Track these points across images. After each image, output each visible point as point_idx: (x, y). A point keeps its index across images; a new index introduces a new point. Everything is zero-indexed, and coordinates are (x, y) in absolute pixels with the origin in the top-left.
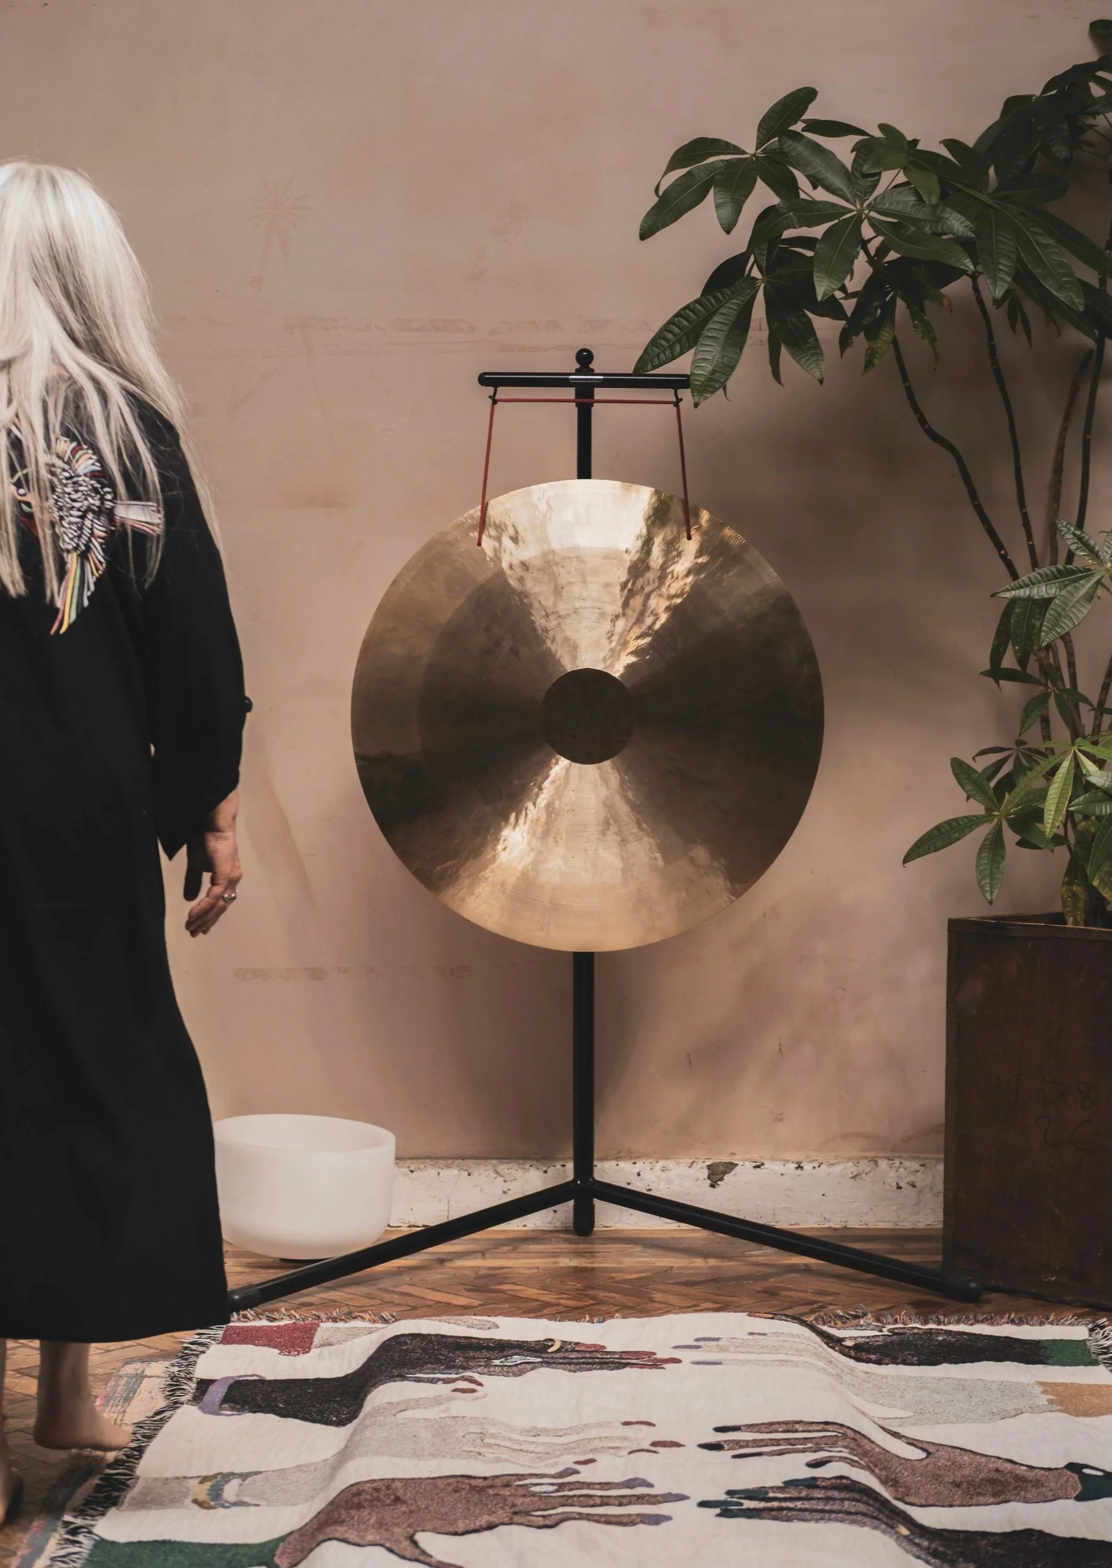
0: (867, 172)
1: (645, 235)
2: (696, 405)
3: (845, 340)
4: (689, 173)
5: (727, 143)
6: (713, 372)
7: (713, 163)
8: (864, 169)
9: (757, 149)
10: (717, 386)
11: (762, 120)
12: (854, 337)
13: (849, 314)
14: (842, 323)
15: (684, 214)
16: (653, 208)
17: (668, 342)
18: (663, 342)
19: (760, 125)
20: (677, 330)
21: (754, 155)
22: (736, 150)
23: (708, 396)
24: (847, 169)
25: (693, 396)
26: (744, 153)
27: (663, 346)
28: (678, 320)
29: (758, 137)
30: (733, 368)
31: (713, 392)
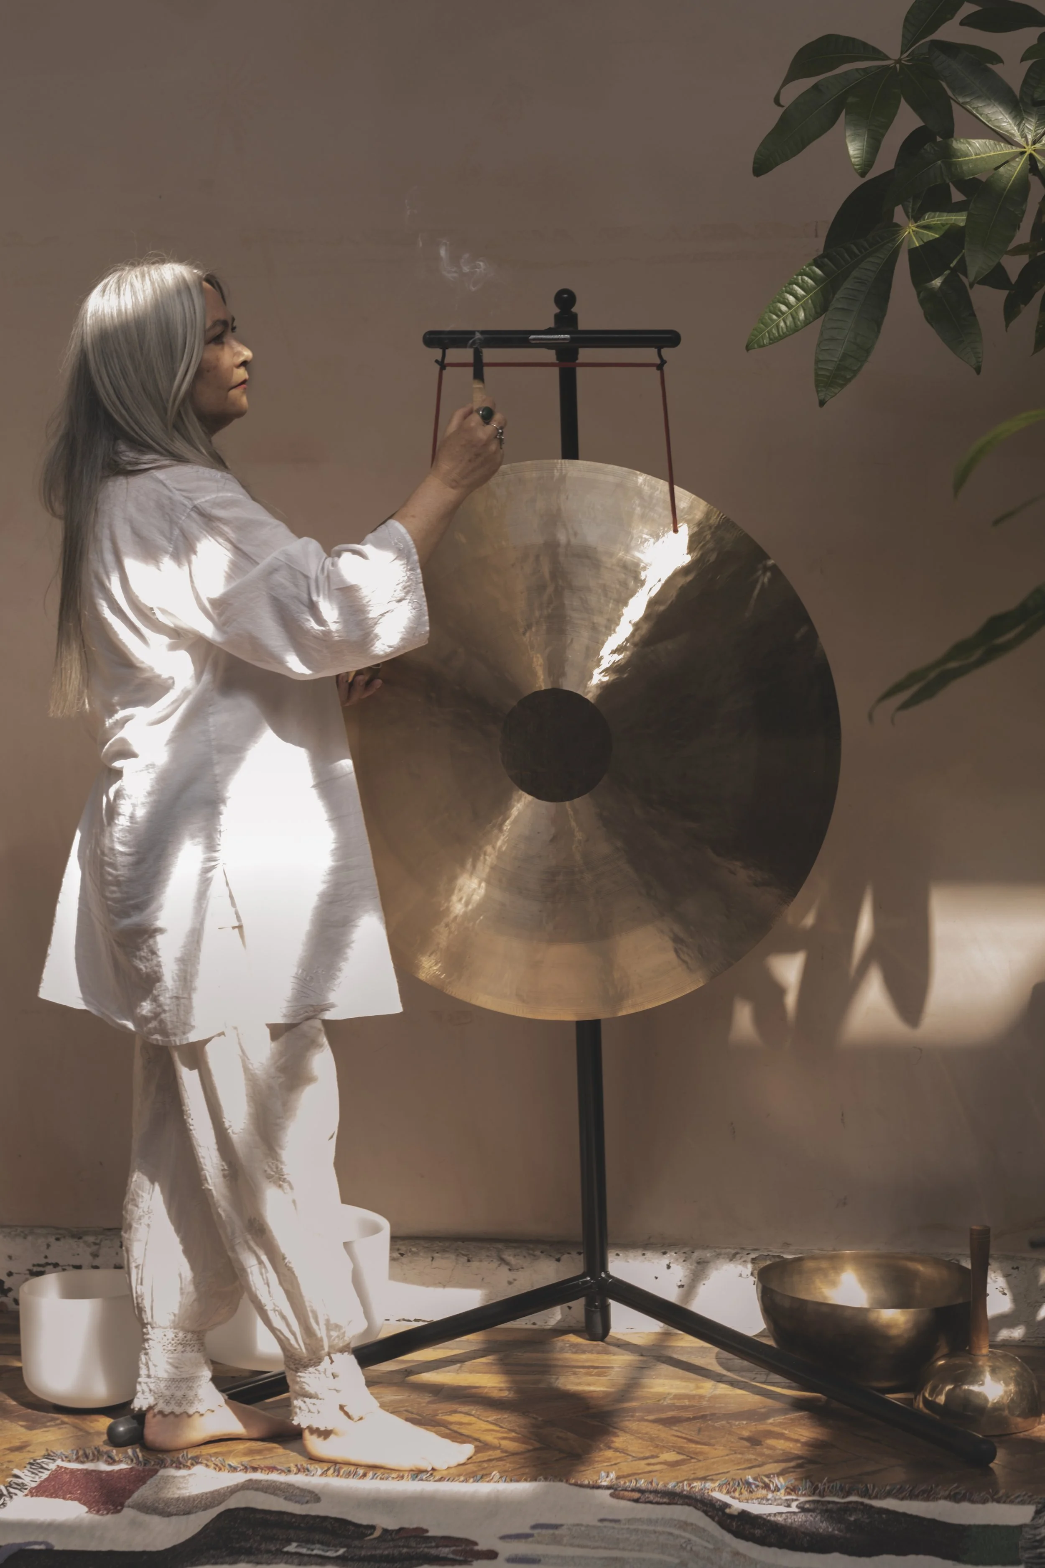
0: (1039, 100)
1: (761, 168)
2: (822, 403)
3: (1011, 311)
4: (816, 87)
5: (865, 45)
6: (845, 356)
7: (846, 73)
8: (1036, 95)
9: (902, 53)
10: (848, 377)
11: (908, 13)
12: (1022, 306)
13: (1014, 277)
14: (1004, 294)
15: (809, 143)
16: (770, 134)
17: (790, 309)
18: (784, 308)
19: (907, 20)
20: (800, 292)
21: (899, 61)
22: (875, 53)
23: (836, 391)
24: (1014, 96)
25: (818, 392)
26: (886, 58)
27: (783, 313)
28: (802, 279)
29: (903, 36)
30: (868, 351)
31: (842, 386)
